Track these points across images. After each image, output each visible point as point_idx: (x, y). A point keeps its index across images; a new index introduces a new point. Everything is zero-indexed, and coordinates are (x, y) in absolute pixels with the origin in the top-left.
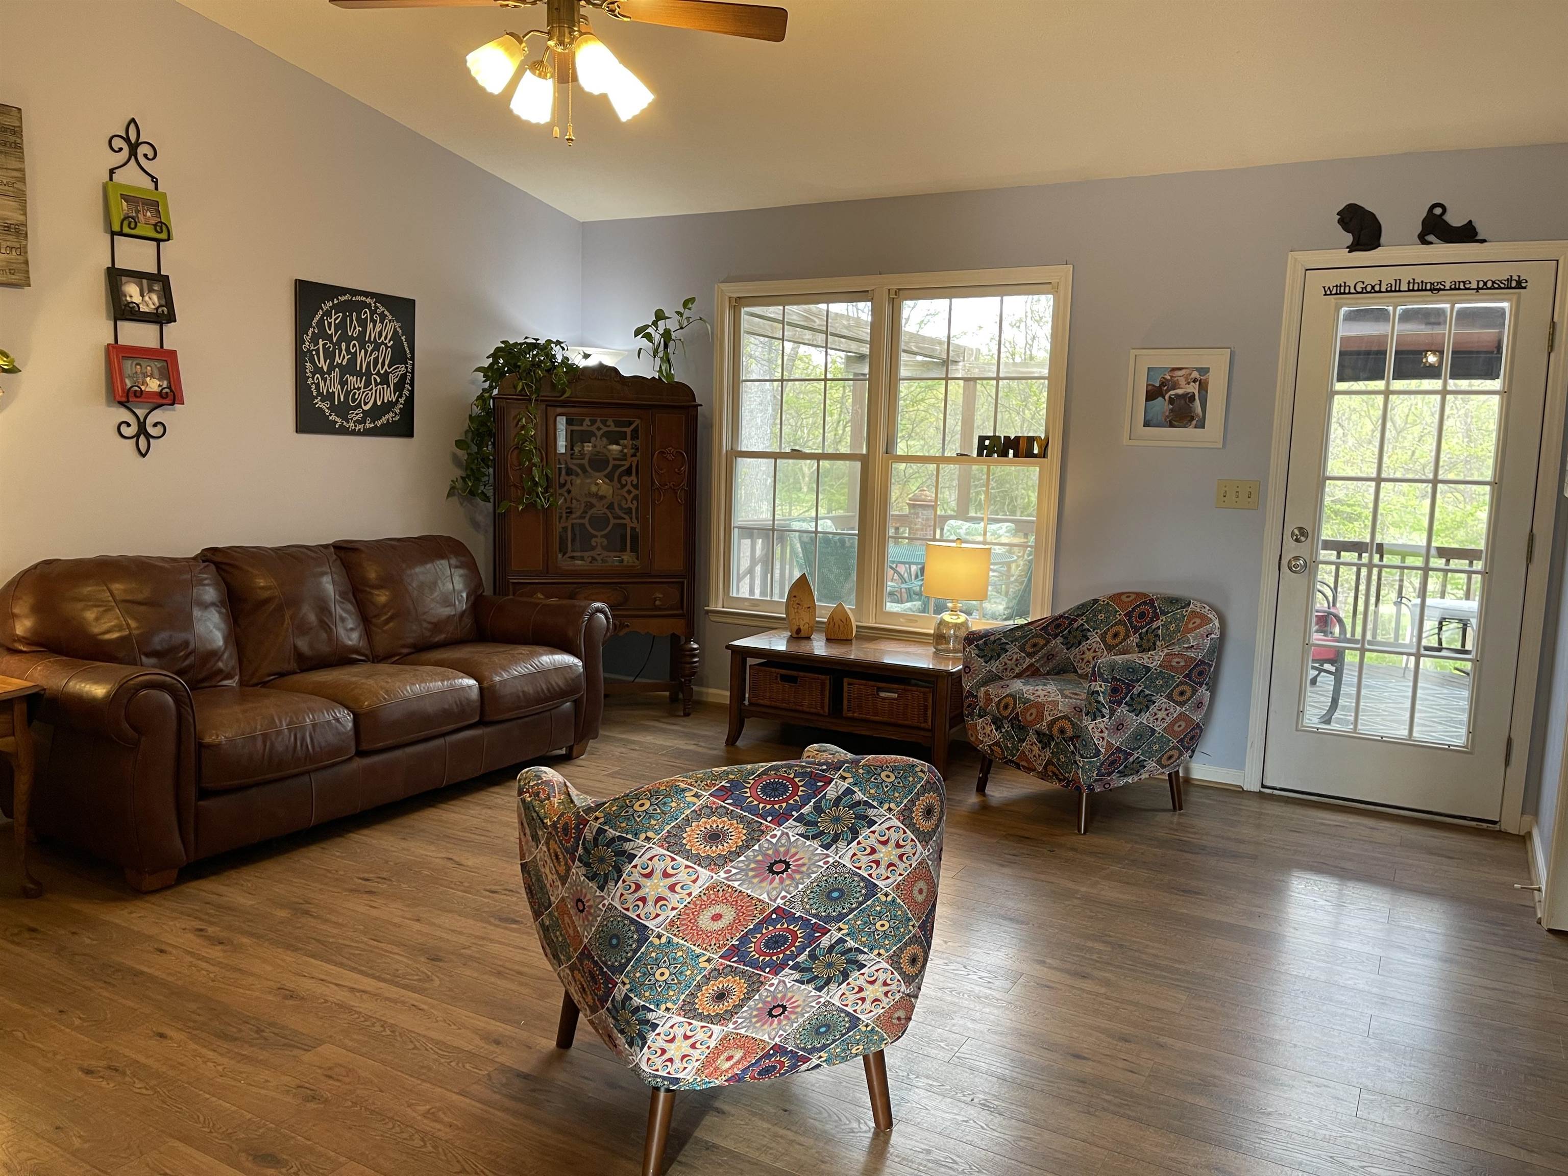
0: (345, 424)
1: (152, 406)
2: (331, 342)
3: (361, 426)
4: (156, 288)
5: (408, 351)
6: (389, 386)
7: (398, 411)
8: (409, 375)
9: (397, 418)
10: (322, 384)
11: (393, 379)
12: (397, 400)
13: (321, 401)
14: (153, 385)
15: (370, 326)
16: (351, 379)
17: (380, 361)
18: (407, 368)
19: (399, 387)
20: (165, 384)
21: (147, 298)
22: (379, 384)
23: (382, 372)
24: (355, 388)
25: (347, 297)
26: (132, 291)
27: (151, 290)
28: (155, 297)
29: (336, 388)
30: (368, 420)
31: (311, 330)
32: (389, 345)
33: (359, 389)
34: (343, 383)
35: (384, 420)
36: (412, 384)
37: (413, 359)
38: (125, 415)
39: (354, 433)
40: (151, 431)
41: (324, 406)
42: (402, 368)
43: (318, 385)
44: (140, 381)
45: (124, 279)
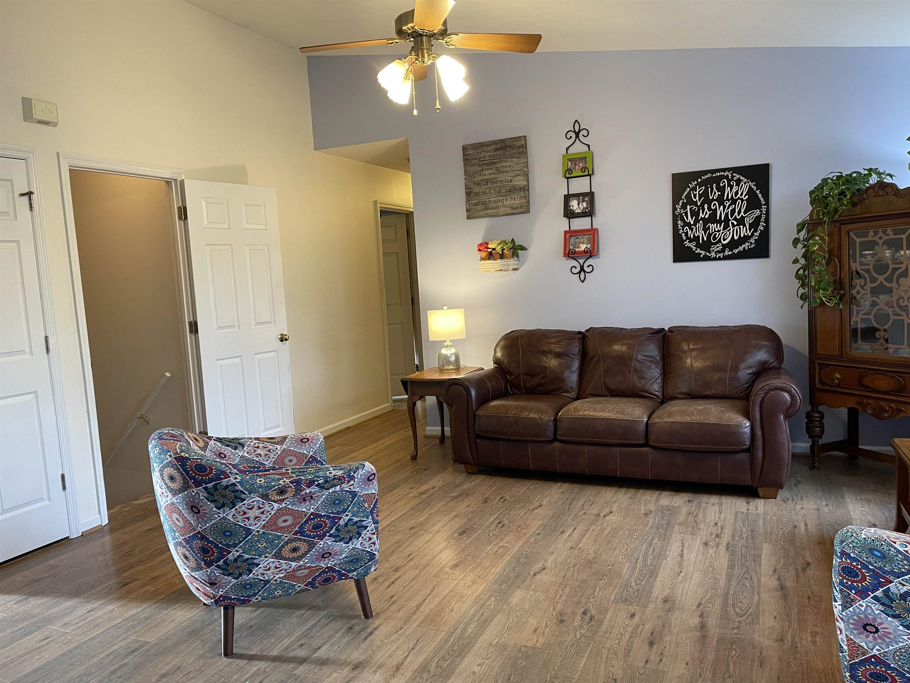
0: (708, 254)
1: (587, 257)
2: (696, 205)
3: (721, 255)
4: (586, 199)
5: (762, 200)
6: (744, 225)
7: (753, 241)
8: (763, 217)
9: (753, 246)
10: (689, 232)
11: (748, 221)
12: (752, 235)
13: (689, 242)
15: (728, 189)
16: (713, 227)
17: (737, 211)
18: (761, 211)
19: (754, 225)
20: (589, 246)
21: (580, 206)
22: (737, 225)
23: (738, 218)
24: (715, 231)
25: (709, 175)
26: (574, 204)
27: (583, 201)
28: (585, 204)
29: (700, 233)
30: (727, 250)
31: (681, 201)
32: (744, 199)
33: (719, 231)
34: (705, 229)
35: (741, 248)
36: (767, 221)
37: (767, 204)
38: (574, 263)
39: (715, 259)
40: (586, 269)
41: (692, 245)
42: (757, 212)
43: (686, 234)
44: (577, 246)
45: (571, 199)
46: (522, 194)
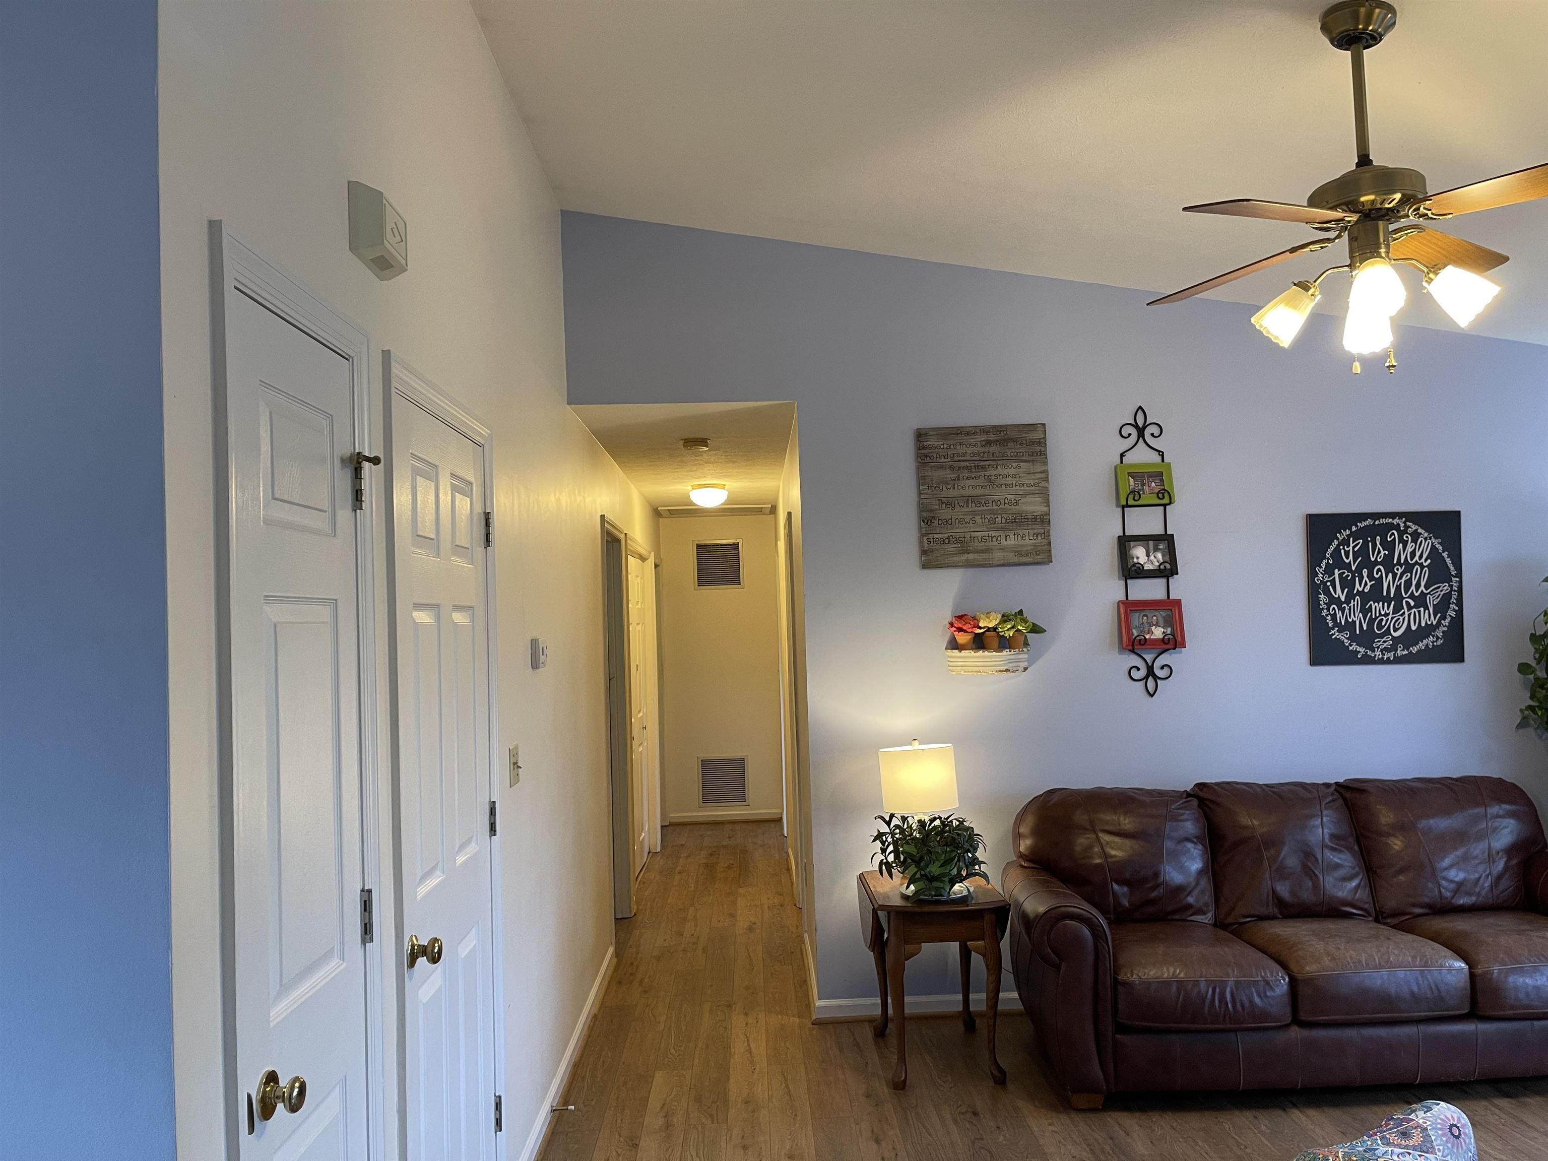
0: (1369, 653)
1: (1158, 651)
2: (1350, 570)
3: (1391, 655)
4: (1161, 547)
5: (1452, 568)
6: (1426, 608)
7: (1440, 635)
8: (1455, 595)
9: (1440, 642)
10: (1339, 614)
11: (1431, 601)
12: (1439, 624)
13: (1338, 631)
14: (1158, 633)
15: (1399, 547)
16: (1377, 607)
17: (1414, 583)
18: (1451, 586)
19: (1441, 608)
20: (1169, 631)
21: (1152, 557)
22: (1414, 607)
23: (1416, 594)
24: (1380, 615)
25: (1369, 522)
26: (1139, 554)
27: (1156, 549)
28: (1159, 556)
29: (1357, 617)
30: (1400, 648)
31: (1325, 562)
32: (1425, 564)
33: (1386, 615)
34: (1365, 611)
35: (1421, 645)
36: (1460, 602)
37: (1459, 575)
38: (1135, 661)
39: (1381, 662)
40: (1159, 673)
41: (1344, 637)
42: (1445, 587)
43: (1334, 617)
44: (1146, 630)
45: (1132, 544)
46: (1038, 529)
